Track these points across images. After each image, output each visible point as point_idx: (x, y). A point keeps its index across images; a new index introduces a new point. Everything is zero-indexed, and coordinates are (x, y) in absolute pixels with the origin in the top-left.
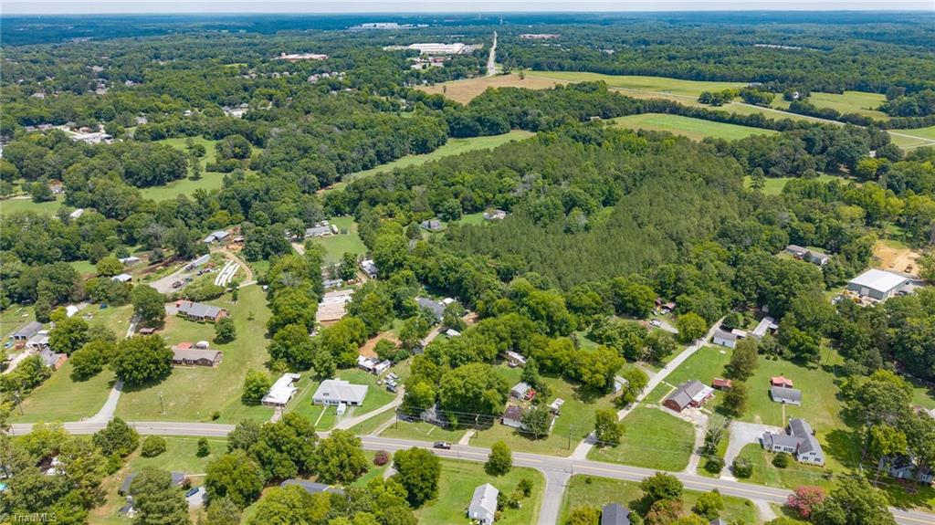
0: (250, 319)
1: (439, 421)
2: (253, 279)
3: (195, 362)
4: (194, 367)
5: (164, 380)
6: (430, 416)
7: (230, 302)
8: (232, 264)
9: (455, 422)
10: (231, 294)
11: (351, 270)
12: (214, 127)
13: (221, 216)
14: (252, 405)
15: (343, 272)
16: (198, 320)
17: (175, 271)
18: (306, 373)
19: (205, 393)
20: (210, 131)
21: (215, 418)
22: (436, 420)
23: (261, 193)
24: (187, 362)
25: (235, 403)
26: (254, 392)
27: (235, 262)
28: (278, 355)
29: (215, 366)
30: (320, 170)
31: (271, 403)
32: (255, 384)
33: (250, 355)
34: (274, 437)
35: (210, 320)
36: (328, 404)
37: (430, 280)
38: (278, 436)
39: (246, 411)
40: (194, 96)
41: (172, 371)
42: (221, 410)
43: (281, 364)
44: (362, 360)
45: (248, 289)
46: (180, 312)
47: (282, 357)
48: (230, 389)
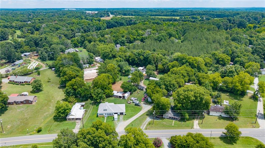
0: (49, 82)
1: (175, 117)
2: (46, 67)
3: (22, 103)
4: (21, 105)
5: (3, 113)
6: (170, 115)
7: (37, 76)
8: (34, 63)
9: (187, 116)
10: (37, 73)
11: (92, 60)
12: (19, 25)
13: (26, 48)
14: (61, 121)
15: (89, 61)
16: (21, 83)
17: (6, 67)
18: (87, 102)
19: (30, 118)
20: (17, 27)
21: (39, 131)
22: (174, 117)
23: (43, 39)
24: (17, 103)
25: (50, 122)
26: (62, 113)
27: (35, 62)
28: (69, 94)
29: (34, 104)
30: (65, 34)
31: (73, 119)
32: (62, 108)
33: (53, 97)
34: (92, 138)
35: (27, 83)
36: (107, 115)
37: (131, 61)
38: (94, 137)
39: (58, 125)
40: (10, 21)
41: (8, 108)
42: (42, 126)
43: (72, 99)
44: (115, 93)
45: (45, 70)
46: (10, 81)
47: (72, 95)
48: (45, 114)
